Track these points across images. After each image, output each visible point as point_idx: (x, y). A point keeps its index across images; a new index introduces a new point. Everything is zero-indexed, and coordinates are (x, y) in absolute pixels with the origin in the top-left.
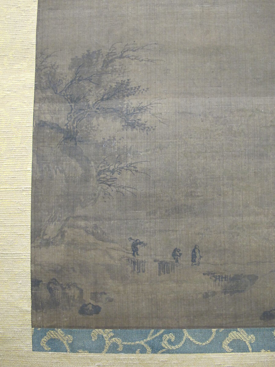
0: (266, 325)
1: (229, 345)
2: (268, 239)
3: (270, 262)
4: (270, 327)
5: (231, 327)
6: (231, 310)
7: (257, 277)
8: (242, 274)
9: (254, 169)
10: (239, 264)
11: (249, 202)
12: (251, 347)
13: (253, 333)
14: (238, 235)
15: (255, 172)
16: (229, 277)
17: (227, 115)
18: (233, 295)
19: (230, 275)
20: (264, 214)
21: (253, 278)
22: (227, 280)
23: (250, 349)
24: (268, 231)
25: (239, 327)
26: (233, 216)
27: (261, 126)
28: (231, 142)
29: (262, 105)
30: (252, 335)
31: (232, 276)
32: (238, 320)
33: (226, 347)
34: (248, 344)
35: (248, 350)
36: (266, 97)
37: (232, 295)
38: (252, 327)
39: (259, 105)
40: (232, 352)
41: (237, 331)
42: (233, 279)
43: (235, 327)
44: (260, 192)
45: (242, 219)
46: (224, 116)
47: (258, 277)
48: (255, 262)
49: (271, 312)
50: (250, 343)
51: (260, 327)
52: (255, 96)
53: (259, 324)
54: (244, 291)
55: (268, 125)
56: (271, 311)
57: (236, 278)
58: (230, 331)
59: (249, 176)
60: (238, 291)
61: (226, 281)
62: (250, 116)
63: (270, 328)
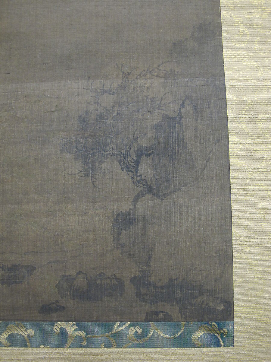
0: (46, 320)
1: (7, 339)
2: (47, 228)
3: (48, 252)
4: (50, 321)
5: (9, 320)
6: (9, 301)
7: (34, 269)
8: (19, 265)
9: (34, 155)
10: (17, 254)
11: (28, 190)
12: (30, 342)
13: (32, 327)
14: (16, 224)
15: (35, 158)
16: (6, 267)
17: (12, 102)
18: (11, 286)
19: (8, 265)
20: (44, 202)
21: (31, 269)
22: (5, 270)
23: (29, 344)
24: (47, 220)
25: (17, 320)
26: (12, 204)
27: (45, 111)
28: (14, 129)
29: (49, 90)
30: (31, 330)
31: (9, 266)
32: (16, 313)
33: (4, 342)
34: (26, 338)
35: (27, 345)
36: (54, 82)
37: (9, 286)
38: (31, 321)
39: (46, 90)
40: (10, 346)
41: (15, 325)
42: (10, 269)
43: (12, 319)
44: (39, 179)
45: (21, 207)
46: (9, 103)
47: (35, 267)
48: (33, 252)
49: (50, 306)
50: (29, 338)
51: (40, 321)
52: (42, 82)
53: (38, 318)
54: (21, 281)
55: (53, 110)
56: (50, 304)
57: (14, 268)
58: (8, 325)
59: (29, 163)
60: (16, 282)
61: (3, 272)
62: (35, 102)
63: (50, 323)
